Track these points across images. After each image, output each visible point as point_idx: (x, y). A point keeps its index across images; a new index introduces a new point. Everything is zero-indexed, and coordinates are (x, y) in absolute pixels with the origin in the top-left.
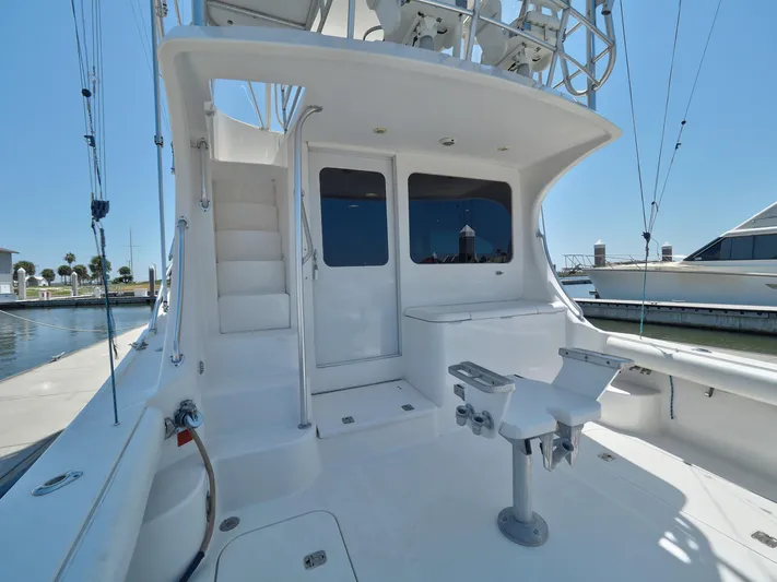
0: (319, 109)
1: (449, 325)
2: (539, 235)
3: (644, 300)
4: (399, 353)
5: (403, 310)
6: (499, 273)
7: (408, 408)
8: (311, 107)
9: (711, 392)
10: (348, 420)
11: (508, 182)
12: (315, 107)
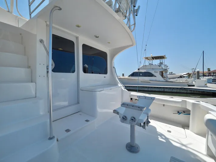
0: (60, 9)
1: (98, 92)
2: (114, 68)
3: (138, 85)
4: (78, 103)
5: (80, 88)
6: (105, 77)
7: (87, 121)
8: (57, 7)
9: (164, 105)
10: (68, 131)
11: (107, 52)
12: (59, 7)
